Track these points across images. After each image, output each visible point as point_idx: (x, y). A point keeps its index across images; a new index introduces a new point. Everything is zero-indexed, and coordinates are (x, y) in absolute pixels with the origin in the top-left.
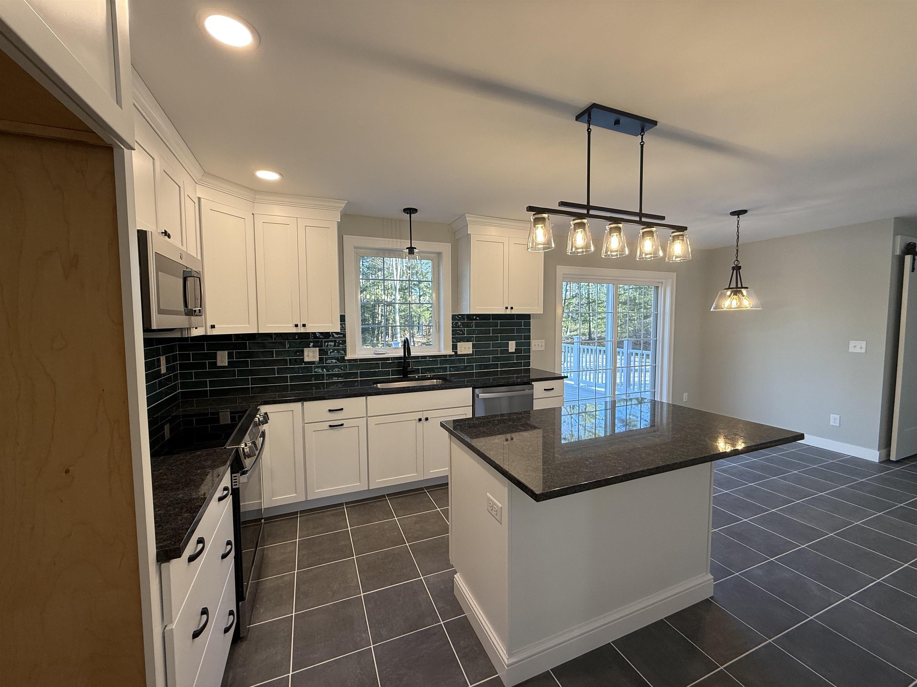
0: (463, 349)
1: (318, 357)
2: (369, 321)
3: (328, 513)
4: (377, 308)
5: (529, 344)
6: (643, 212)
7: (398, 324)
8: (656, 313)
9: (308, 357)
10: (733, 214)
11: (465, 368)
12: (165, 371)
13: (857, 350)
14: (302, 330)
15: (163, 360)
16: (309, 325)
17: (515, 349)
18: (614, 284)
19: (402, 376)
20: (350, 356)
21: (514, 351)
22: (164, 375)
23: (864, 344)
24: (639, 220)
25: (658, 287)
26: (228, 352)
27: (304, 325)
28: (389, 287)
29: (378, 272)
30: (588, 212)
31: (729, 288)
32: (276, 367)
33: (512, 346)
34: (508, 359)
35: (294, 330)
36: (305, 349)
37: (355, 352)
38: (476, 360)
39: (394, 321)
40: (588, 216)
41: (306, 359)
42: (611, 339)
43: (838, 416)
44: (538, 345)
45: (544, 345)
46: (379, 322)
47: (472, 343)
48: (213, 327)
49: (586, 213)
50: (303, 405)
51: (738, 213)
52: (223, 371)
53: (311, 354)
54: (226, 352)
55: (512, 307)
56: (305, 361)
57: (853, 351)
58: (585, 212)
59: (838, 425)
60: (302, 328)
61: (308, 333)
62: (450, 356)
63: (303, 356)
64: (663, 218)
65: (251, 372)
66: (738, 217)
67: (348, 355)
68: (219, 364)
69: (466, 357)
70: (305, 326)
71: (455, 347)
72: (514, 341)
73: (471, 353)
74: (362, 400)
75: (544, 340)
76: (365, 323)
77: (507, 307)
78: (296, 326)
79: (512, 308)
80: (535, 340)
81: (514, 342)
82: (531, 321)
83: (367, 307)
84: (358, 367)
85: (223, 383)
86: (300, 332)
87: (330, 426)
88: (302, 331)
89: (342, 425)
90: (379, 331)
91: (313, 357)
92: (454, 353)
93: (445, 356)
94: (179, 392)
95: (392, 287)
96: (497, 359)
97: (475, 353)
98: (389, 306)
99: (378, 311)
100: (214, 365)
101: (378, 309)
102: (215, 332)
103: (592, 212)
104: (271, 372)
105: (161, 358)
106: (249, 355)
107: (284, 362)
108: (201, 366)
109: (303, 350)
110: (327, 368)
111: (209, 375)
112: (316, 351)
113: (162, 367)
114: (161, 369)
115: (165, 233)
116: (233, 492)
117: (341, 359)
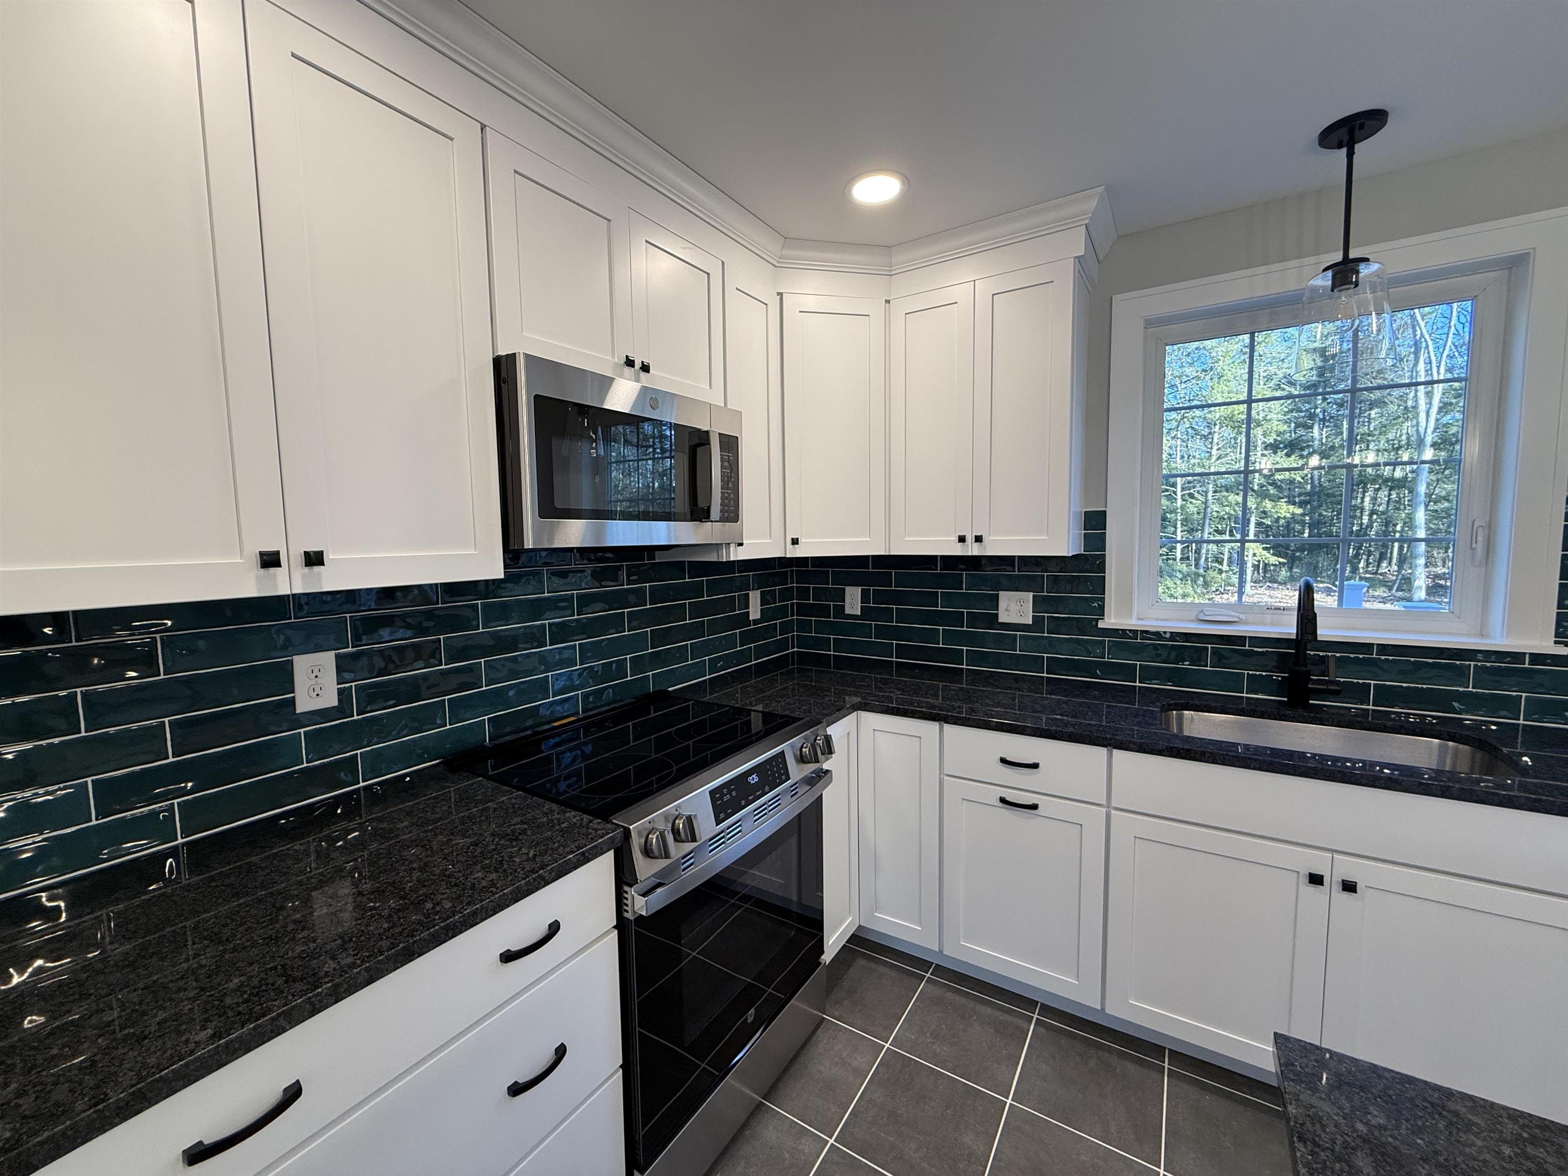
1: (1031, 614)
2: (1330, 526)
3: (989, 1010)
4: (1360, 495)
7: (1421, 534)
9: (1007, 613)
12: (758, 616)
14: (973, 550)
15: (755, 597)
16: (990, 538)
19: (1286, 699)
20: (1113, 621)
22: (756, 622)
26: (863, 590)
27: (979, 539)
28: (1403, 443)
29: (1371, 409)
32: (941, 628)
35: (957, 550)
36: (1001, 592)
39: (1410, 522)
41: (1003, 618)
46: (1361, 529)
48: (795, 542)
50: (941, 730)
52: (852, 625)
53: (1014, 607)
54: (859, 590)
56: (1000, 620)
60: (976, 545)
62: (1540, 658)
63: (998, 610)
65: (898, 633)
67: (1110, 617)
68: (848, 611)
70: (981, 541)
74: (1096, 754)
76: (1319, 529)
78: (962, 539)
83: (1328, 495)
84: (1136, 651)
86: (970, 554)
87: (1003, 800)
88: (975, 553)
89: (1034, 807)
90: (1360, 548)
91: (1019, 615)
93: (1512, 656)
94: (794, 652)
95: (1408, 444)
98: (1399, 487)
99: (1363, 501)
100: (840, 611)
101: (1363, 499)
102: (800, 552)
104: (932, 636)
105: (751, 593)
106: (897, 598)
107: (957, 619)
108: (825, 611)
109: (998, 595)
110: (1051, 645)
111: (834, 628)
112: (1028, 601)
113: (751, 610)
114: (749, 612)
115: (630, 363)
116: (622, 925)
117: (1091, 627)
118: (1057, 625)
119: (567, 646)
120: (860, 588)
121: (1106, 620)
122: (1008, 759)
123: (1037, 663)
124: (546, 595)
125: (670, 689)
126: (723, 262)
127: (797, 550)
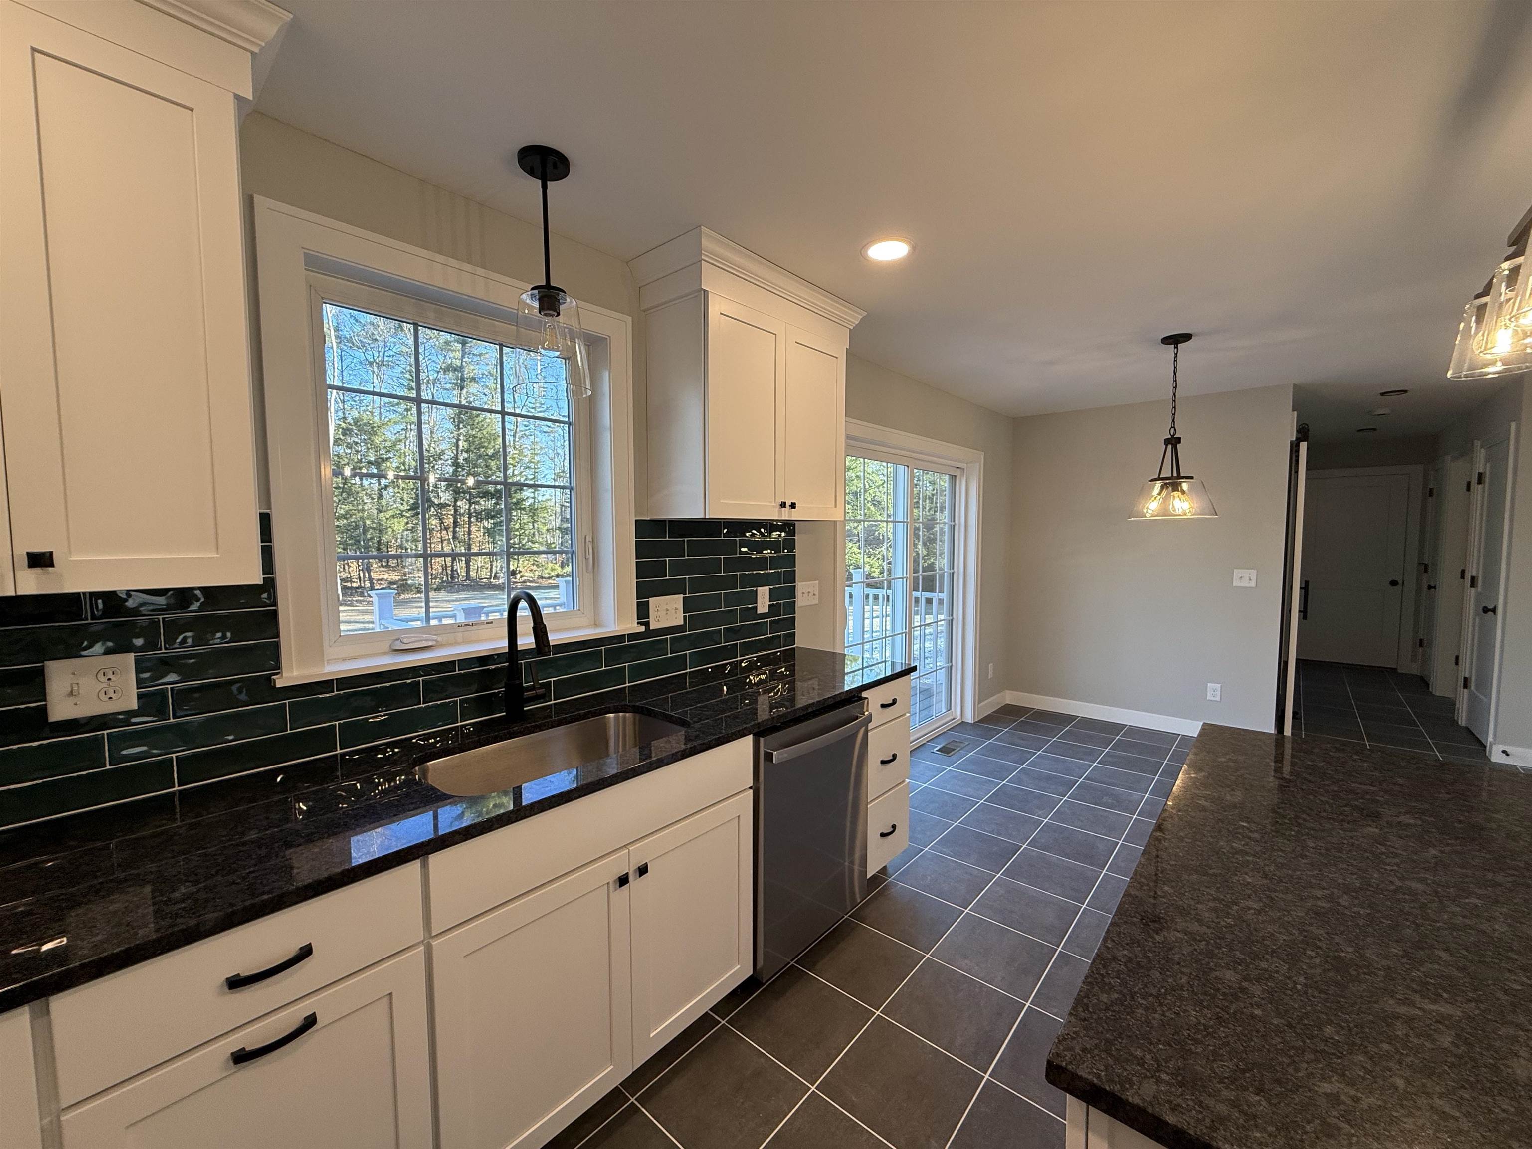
0: (662, 613)
1: (134, 691)
5: (793, 591)
8: (953, 523)
9: (72, 700)
10: (1167, 340)
11: (667, 666)
13: (1245, 584)
16: (74, 558)
17: (768, 605)
18: (908, 467)
21: (767, 611)
23: (1253, 573)
25: (955, 476)
31: (1159, 479)
33: (763, 601)
34: (757, 629)
36: (52, 664)
37: (318, 655)
38: (693, 642)
41: (60, 712)
42: (903, 574)
43: (1219, 685)
44: (809, 593)
45: (817, 592)
47: (682, 596)
51: (1175, 340)
53: (91, 685)
55: (795, 504)
56: (50, 720)
57: (1239, 585)
59: (1218, 699)
61: (74, 599)
62: (632, 636)
63: (45, 700)
66: (1176, 347)
67: (290, 668)
69: (669, 637)
70: (48, 565)
71: (643, 612)
73: (682, 623)
75: (817, 582)
77: (784, 503)
79: (793, 506)
80: (803, 581)
81: (766, 589)
82: (796, 538)
87: (237, 1058)
89: (310, 1022)
91: (105, 697)
92: (642, 629)
93: (621, 638)
96: (733, 633)
97: (691, 622)
109: (45, 669)
110: (182, 734)
112: (127, 670)
121: (285, 675)
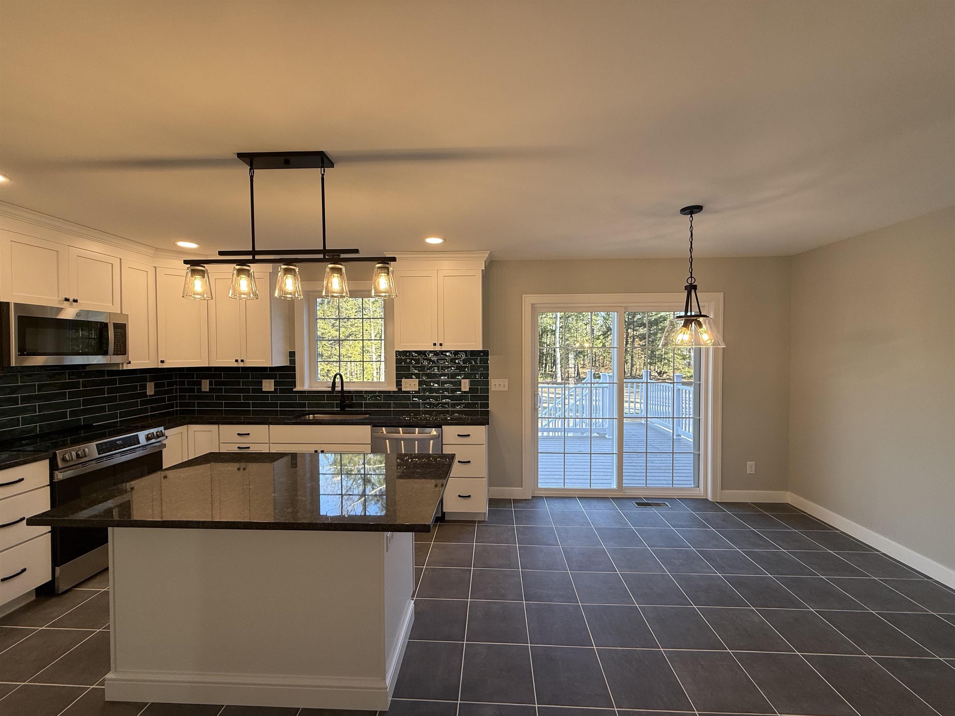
0: (408, 385)
5: (487, 383)
6: (326, 249)
10: (683, 212)
12: (153, 393)
14: (241, 365)
15: (149, 385)
16: (248, 360)
17: (469, 388)
19: (339, 409)
20: (298, 388)
21: (468, 390)
22: (151, 396)
24: (323, 257)
26: (209, 381)
27: (242, 361)
30: (254, 257)
32: (242, 394)
33: (465, 385)
34: (461, 398)
35: (236, 365)
36: (263, 380)
37: (303, 385)
40: (254, 261)
44: (500, 385)
45: (507, 384)
47: (418, 379)
48: (162, 362)
49: (252, 258)
51: (690, 211)
52: (205, 396)
53: (267, 385)
54: (208, 381)
56: (263, 390)
58: (250, 257)
62: (394, 392)
63: (262, 387)
64: (356, 251)
65: (225, 398)
66: (692, 217)
67: (298, 387)
68: (203, 390)
69: (410, 394)
71: (399, 384)
72: (468, 380)
73: (415, 390)
74: (265, 427)
75: (507, 380)
77: (435, 344)
78: (237, 361)
79: (442, 344)
80: (494, 379)
82: (489, 357)
84: (306, 398)
85: (207, 405)
87: (239, 448)
89: (249, 448)
91: (269, 388)
92: (397, 390)
93: (389, 392)
94: (177, 409)
97: (422, 390)
100: (200, 390)
103: (257, 257)
104: (238, 398)
105: (147, 384)
106: (223, 383)
107: (248, 391)
108: (192, 390)
109: (262, 381)
110: (280, 398)
111: (198, 398)
112: (272, 382)
113: (147, 391)
114: (146, 392)
115: (67, 300)
116: (53, 484)
117: (291, 391)
118: (282, 391)
119: (30, 405)
120: (208, 380)
121: (297, 388)
122: (240, 433)
123: (275, 405)
124: (19, 384)
125: (94, 424)
126: (121, 259)
127: (164, 365)
